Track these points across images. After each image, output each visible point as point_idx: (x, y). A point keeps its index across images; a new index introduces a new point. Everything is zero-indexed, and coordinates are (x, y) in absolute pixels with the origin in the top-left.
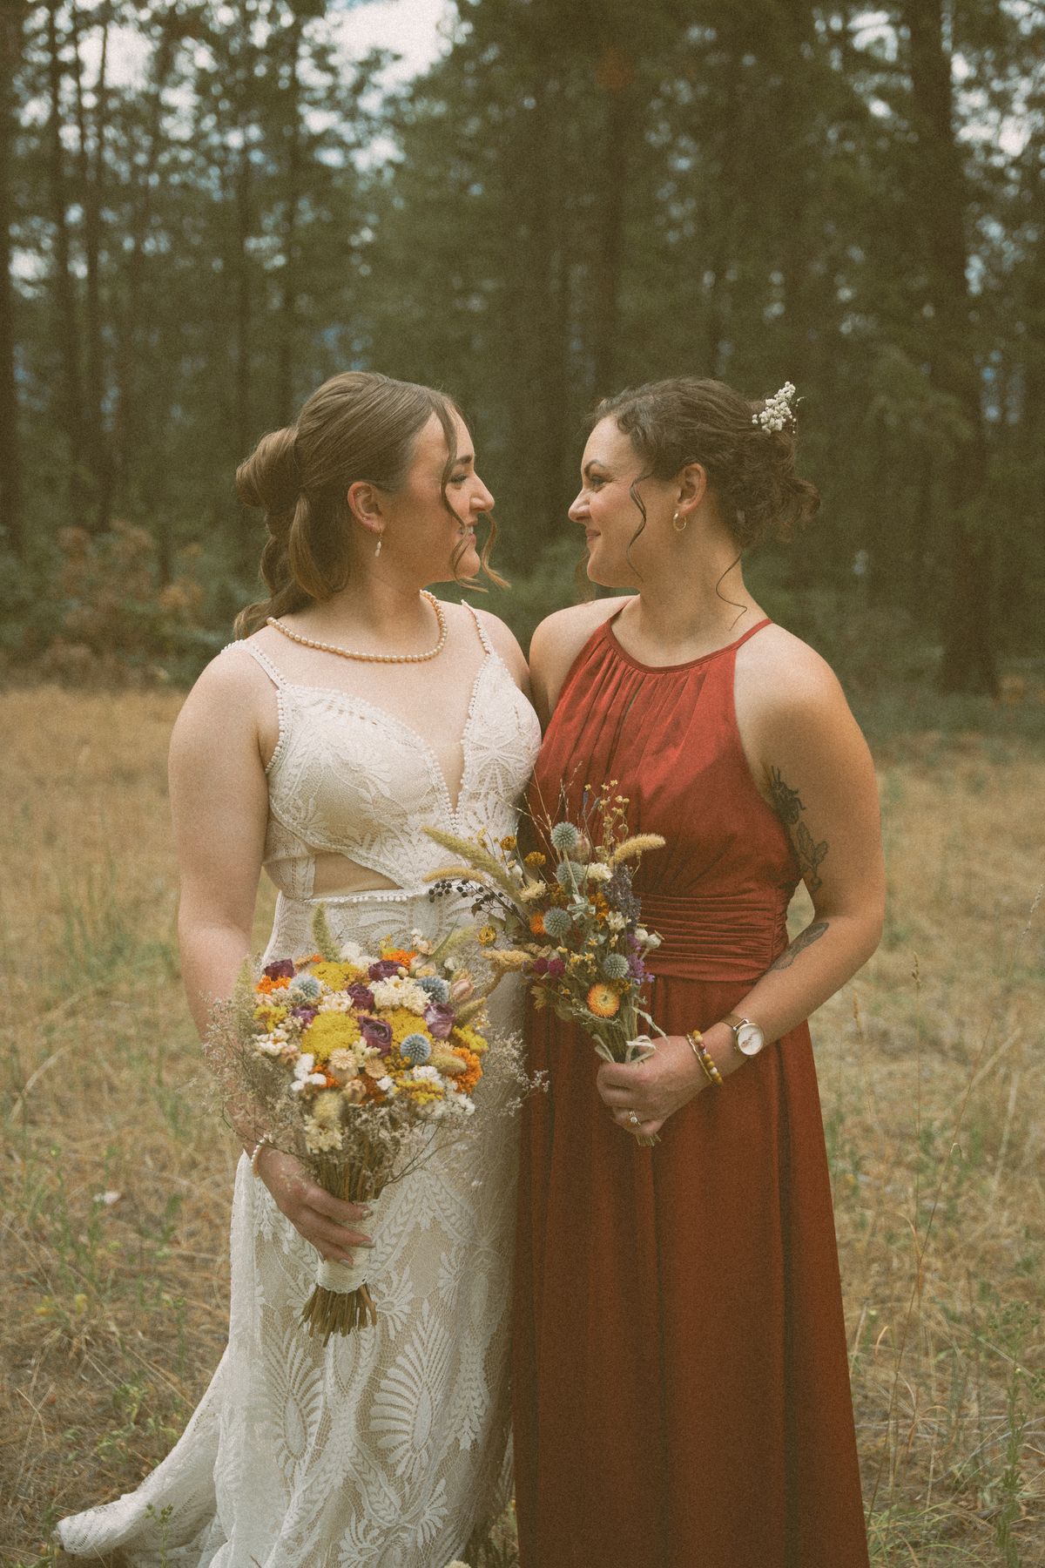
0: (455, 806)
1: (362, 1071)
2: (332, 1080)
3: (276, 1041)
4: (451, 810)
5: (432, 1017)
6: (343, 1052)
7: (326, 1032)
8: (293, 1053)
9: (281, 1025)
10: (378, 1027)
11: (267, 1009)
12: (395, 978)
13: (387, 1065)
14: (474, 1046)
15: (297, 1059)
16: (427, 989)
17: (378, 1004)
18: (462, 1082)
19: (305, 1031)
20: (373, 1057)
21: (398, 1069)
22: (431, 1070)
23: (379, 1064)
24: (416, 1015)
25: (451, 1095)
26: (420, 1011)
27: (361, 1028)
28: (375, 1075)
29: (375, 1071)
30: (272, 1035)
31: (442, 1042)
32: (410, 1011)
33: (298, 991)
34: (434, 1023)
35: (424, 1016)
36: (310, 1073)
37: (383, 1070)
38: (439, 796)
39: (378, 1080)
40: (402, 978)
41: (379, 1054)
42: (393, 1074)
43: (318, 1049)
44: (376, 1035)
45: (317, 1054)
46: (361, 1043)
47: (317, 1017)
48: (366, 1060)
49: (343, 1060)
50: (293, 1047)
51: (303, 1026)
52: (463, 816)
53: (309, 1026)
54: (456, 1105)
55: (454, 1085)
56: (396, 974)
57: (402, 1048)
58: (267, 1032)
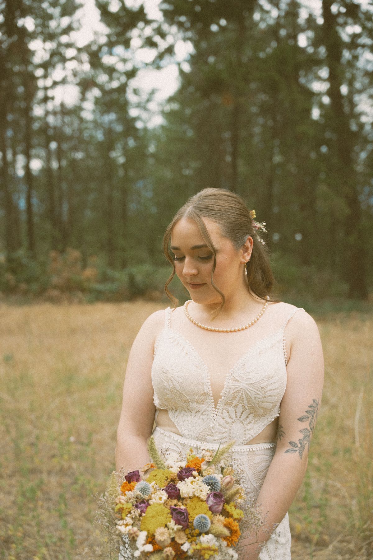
0: (216, 405)
1: (173, 539)
2: (157, 547)
3: (127, 525)
4: (214, 406)
5: (211, 501)
6: (163, 530)
7: (153, 517)
8: (135, 533)
9: (129, 515)
10: (180, 513)
11: (121, 506)
12: (191, 478)
13: (187, 535)
14: (236, 516)
15: (137, 536)
16: (208, 484)
17: (182, 496)
18: (229, 541)
19: (141, 518)
20: (179, 530)
21: (193, 536)
22: (210, 536)
23: (182, 534)
24: (202, 501)
25: (224, 549)
26: (205, 499)
27: (172, 513)
28: (180, 542)
29: (180, 538)
30: (124, 521)
31: (218, 515)
32: (198, 498)
33: (139, 493)
34: (212, 505)
35: (207, 501)
36: (144, 545)
37: (185, 538)
38: (208, 398)
39: (182, 545)
40: (195, 478)
41: (182, 528)
42: (190, 540)
43: (149, 528)
44: (179, 518)
45: (148, 531)
46: (172, 524)
47: (149, 507)
48: (175, 533)
49: (162, 535)
50: (135, 529)
51: (140, 515)
52: (221, 412)
53: (143, 515)
54: (227, 555)
55: (225, 543)
56: (192, 475)
57: (195, 523)
58: (122, 519)
